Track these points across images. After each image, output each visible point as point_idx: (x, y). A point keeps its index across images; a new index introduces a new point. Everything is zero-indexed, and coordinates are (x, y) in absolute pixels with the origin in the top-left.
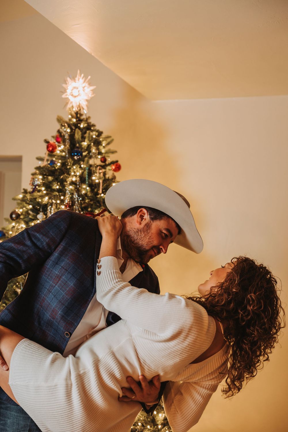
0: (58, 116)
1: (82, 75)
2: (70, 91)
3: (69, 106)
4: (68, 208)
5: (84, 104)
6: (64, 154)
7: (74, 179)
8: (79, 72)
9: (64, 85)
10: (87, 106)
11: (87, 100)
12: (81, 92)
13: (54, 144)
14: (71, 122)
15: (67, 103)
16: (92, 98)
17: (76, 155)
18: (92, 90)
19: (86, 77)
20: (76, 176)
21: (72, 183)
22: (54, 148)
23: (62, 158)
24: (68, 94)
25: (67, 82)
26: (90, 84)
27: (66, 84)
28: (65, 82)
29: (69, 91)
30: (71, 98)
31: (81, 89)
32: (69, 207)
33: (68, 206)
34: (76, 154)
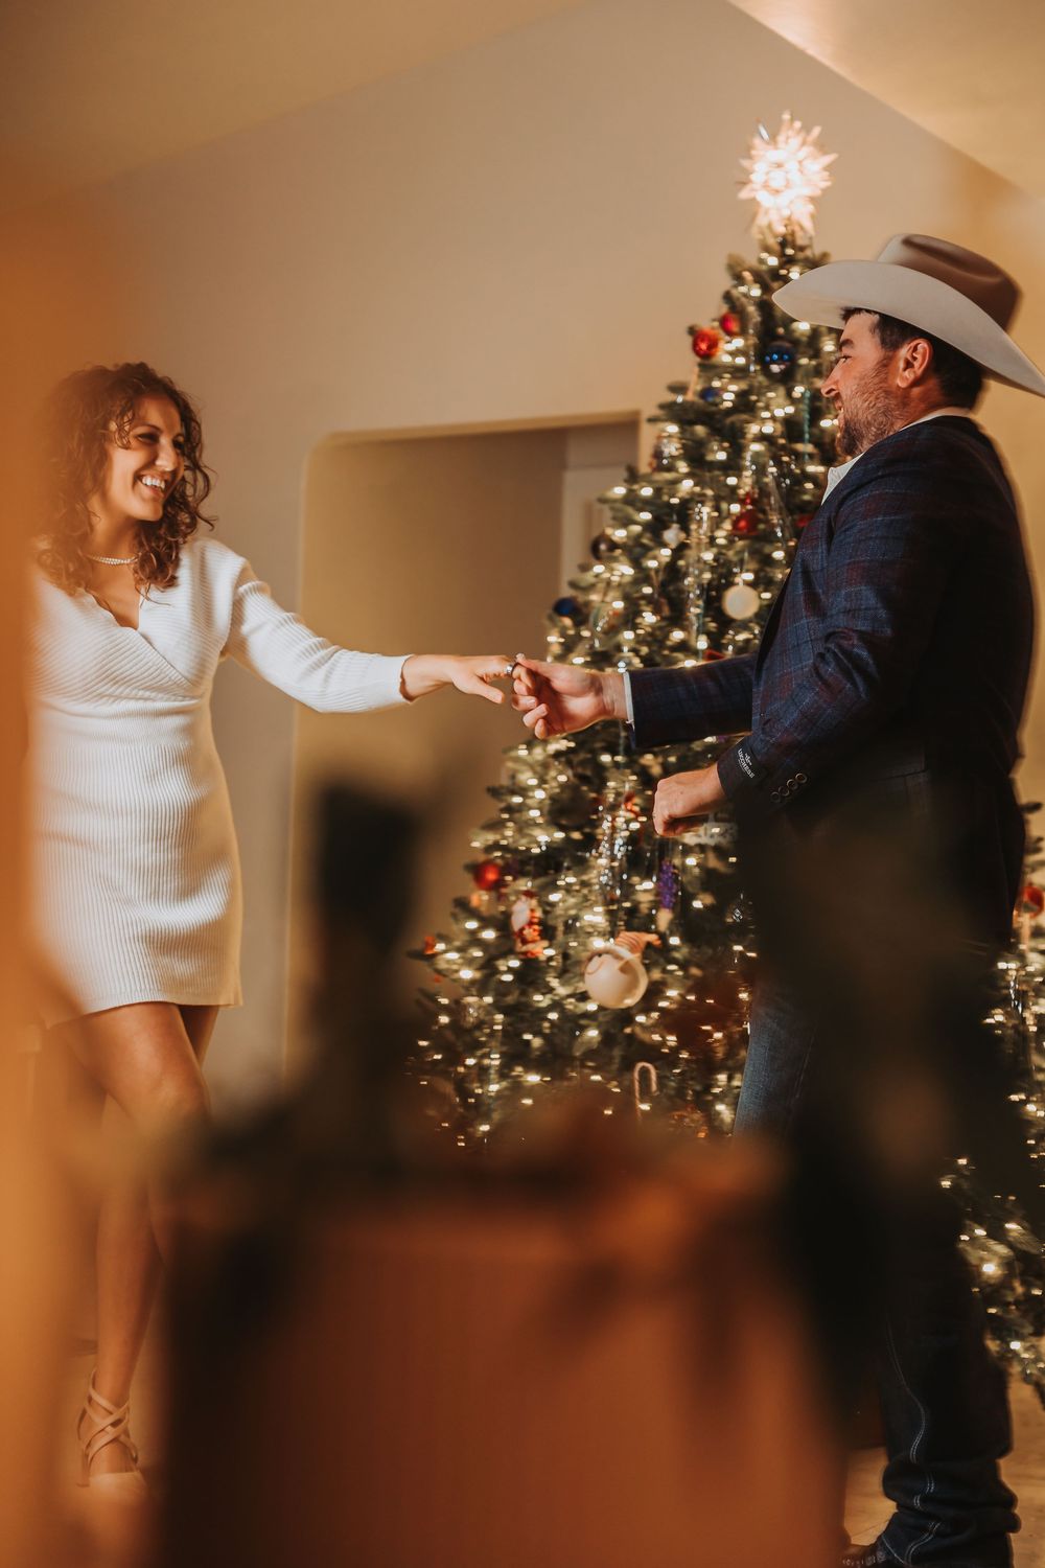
0: (730, 257)
1: (798, 124)
2: (764, 178)
3: (762, 221)
4: (749, 507)
5: (803, 214)
6: (741, 361)
7: (768, 429)
8: (786, 116)
9: (745, 163)
10: (813, 217)
11: (812, 200)
12: (795, 177)
13: (713, 332)
14: (764, 267)
15: (754, 216)
16: (825, 191)
17: (774, 362)
18: (827, 168)
19: (807, 129)
20: (773, 418)
21: (762, 438)
22: (713, 344)
23: (738, 373)
24: (756, 191)
25: (753, 152)
26: (822, 146)
27: (750, 157)
28: (747, 152)
29: (757, 178)
30: (763, 198)
31: (792, 166)
32: (751, 504)
33: (748, 501)
34: (775, 357)
